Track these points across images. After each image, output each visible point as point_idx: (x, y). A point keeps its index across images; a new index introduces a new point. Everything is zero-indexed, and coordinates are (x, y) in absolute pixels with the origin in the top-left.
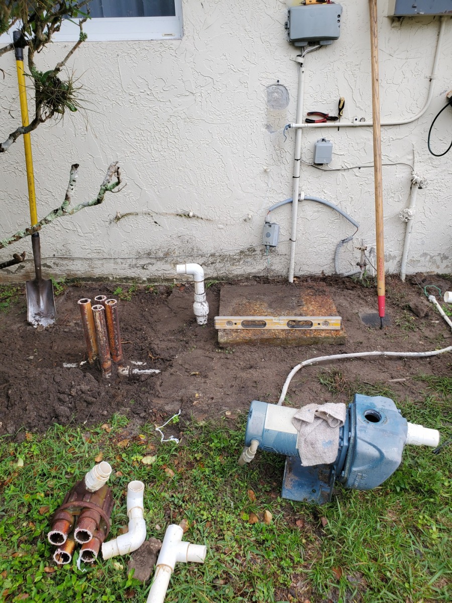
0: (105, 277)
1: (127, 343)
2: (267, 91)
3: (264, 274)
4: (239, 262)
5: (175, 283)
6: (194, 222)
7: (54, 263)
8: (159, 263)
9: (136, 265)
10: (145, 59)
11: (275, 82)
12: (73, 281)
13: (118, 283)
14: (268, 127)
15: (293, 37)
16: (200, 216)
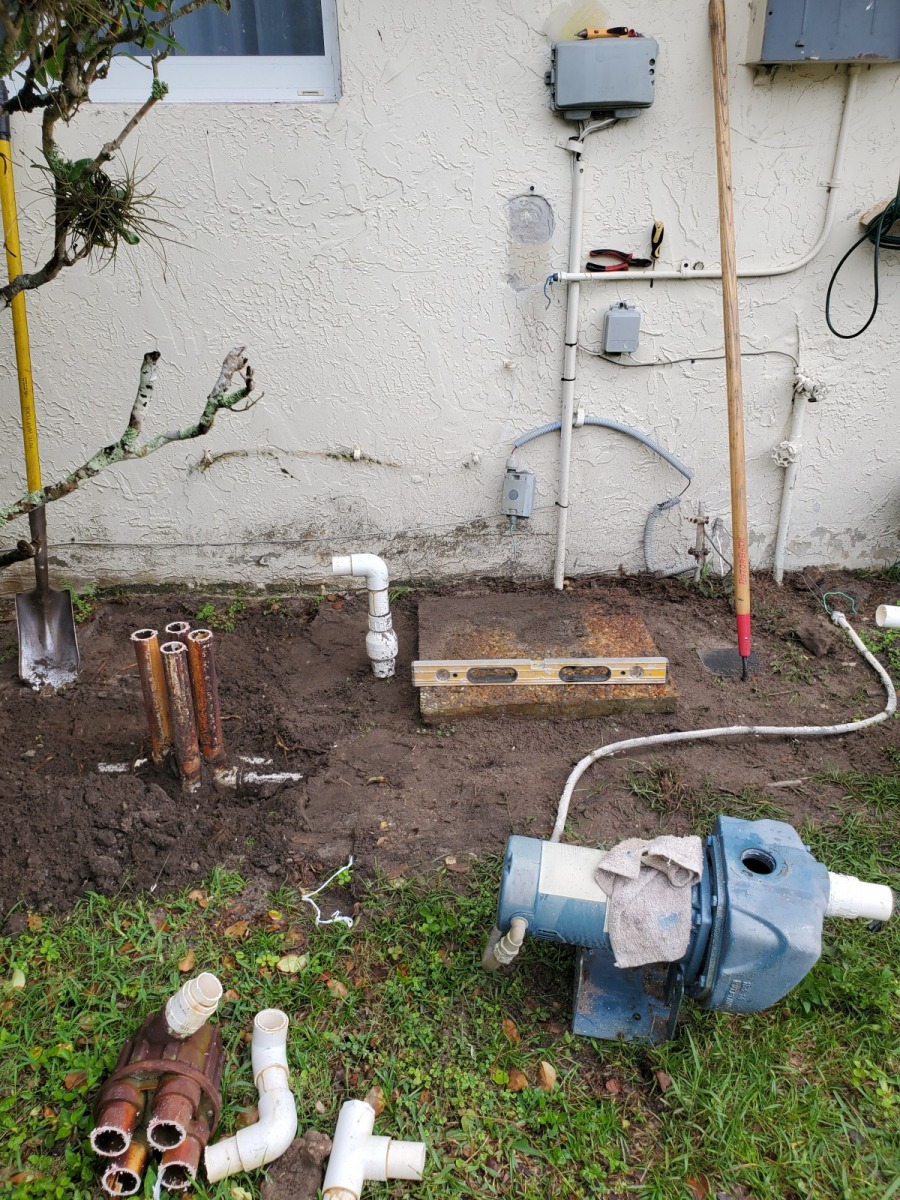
0: (178, 583)
1: (230, 719)
2: (511, 208)
3: (505, 574)
4: (455, 549)
5: (324, 593)
6: (362, 469)
7: (73, 556)
8: (290, 553)
9: (243, 557)
10: (262, 140)
11: (526, 190)
12: (112, 591)
13: (205, 595)
14: (512, 279)
15: (562, 101)
16: (375, 458)
